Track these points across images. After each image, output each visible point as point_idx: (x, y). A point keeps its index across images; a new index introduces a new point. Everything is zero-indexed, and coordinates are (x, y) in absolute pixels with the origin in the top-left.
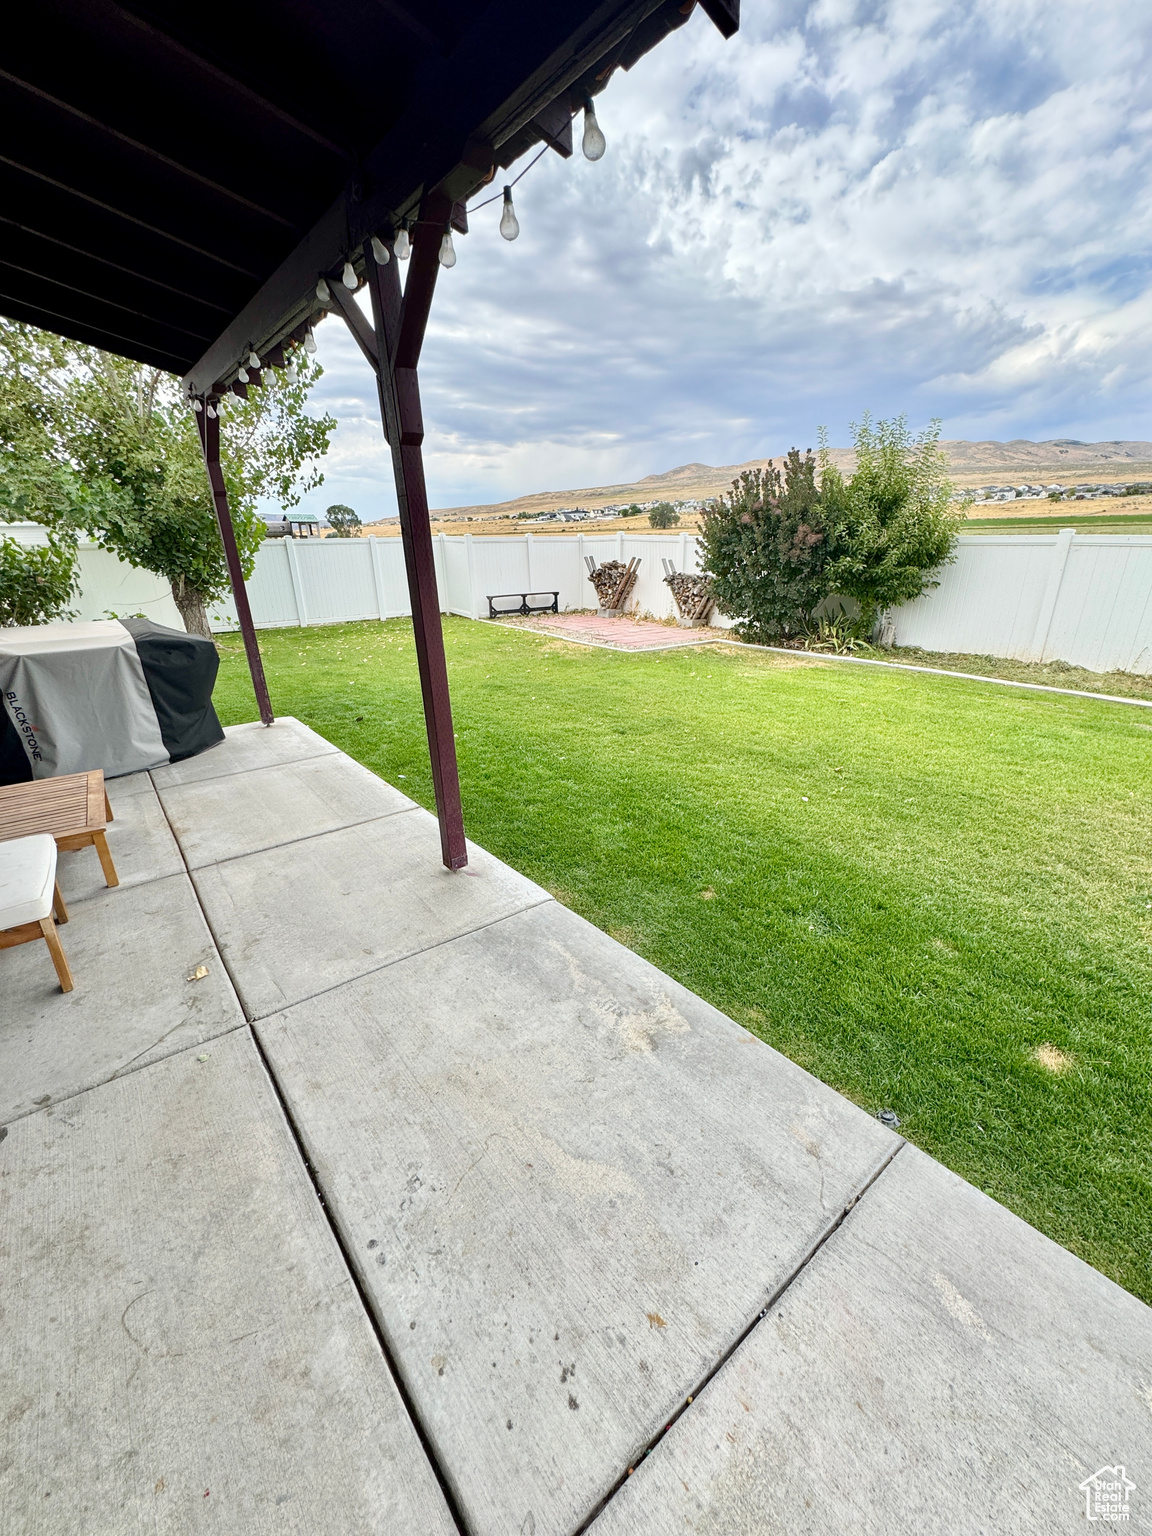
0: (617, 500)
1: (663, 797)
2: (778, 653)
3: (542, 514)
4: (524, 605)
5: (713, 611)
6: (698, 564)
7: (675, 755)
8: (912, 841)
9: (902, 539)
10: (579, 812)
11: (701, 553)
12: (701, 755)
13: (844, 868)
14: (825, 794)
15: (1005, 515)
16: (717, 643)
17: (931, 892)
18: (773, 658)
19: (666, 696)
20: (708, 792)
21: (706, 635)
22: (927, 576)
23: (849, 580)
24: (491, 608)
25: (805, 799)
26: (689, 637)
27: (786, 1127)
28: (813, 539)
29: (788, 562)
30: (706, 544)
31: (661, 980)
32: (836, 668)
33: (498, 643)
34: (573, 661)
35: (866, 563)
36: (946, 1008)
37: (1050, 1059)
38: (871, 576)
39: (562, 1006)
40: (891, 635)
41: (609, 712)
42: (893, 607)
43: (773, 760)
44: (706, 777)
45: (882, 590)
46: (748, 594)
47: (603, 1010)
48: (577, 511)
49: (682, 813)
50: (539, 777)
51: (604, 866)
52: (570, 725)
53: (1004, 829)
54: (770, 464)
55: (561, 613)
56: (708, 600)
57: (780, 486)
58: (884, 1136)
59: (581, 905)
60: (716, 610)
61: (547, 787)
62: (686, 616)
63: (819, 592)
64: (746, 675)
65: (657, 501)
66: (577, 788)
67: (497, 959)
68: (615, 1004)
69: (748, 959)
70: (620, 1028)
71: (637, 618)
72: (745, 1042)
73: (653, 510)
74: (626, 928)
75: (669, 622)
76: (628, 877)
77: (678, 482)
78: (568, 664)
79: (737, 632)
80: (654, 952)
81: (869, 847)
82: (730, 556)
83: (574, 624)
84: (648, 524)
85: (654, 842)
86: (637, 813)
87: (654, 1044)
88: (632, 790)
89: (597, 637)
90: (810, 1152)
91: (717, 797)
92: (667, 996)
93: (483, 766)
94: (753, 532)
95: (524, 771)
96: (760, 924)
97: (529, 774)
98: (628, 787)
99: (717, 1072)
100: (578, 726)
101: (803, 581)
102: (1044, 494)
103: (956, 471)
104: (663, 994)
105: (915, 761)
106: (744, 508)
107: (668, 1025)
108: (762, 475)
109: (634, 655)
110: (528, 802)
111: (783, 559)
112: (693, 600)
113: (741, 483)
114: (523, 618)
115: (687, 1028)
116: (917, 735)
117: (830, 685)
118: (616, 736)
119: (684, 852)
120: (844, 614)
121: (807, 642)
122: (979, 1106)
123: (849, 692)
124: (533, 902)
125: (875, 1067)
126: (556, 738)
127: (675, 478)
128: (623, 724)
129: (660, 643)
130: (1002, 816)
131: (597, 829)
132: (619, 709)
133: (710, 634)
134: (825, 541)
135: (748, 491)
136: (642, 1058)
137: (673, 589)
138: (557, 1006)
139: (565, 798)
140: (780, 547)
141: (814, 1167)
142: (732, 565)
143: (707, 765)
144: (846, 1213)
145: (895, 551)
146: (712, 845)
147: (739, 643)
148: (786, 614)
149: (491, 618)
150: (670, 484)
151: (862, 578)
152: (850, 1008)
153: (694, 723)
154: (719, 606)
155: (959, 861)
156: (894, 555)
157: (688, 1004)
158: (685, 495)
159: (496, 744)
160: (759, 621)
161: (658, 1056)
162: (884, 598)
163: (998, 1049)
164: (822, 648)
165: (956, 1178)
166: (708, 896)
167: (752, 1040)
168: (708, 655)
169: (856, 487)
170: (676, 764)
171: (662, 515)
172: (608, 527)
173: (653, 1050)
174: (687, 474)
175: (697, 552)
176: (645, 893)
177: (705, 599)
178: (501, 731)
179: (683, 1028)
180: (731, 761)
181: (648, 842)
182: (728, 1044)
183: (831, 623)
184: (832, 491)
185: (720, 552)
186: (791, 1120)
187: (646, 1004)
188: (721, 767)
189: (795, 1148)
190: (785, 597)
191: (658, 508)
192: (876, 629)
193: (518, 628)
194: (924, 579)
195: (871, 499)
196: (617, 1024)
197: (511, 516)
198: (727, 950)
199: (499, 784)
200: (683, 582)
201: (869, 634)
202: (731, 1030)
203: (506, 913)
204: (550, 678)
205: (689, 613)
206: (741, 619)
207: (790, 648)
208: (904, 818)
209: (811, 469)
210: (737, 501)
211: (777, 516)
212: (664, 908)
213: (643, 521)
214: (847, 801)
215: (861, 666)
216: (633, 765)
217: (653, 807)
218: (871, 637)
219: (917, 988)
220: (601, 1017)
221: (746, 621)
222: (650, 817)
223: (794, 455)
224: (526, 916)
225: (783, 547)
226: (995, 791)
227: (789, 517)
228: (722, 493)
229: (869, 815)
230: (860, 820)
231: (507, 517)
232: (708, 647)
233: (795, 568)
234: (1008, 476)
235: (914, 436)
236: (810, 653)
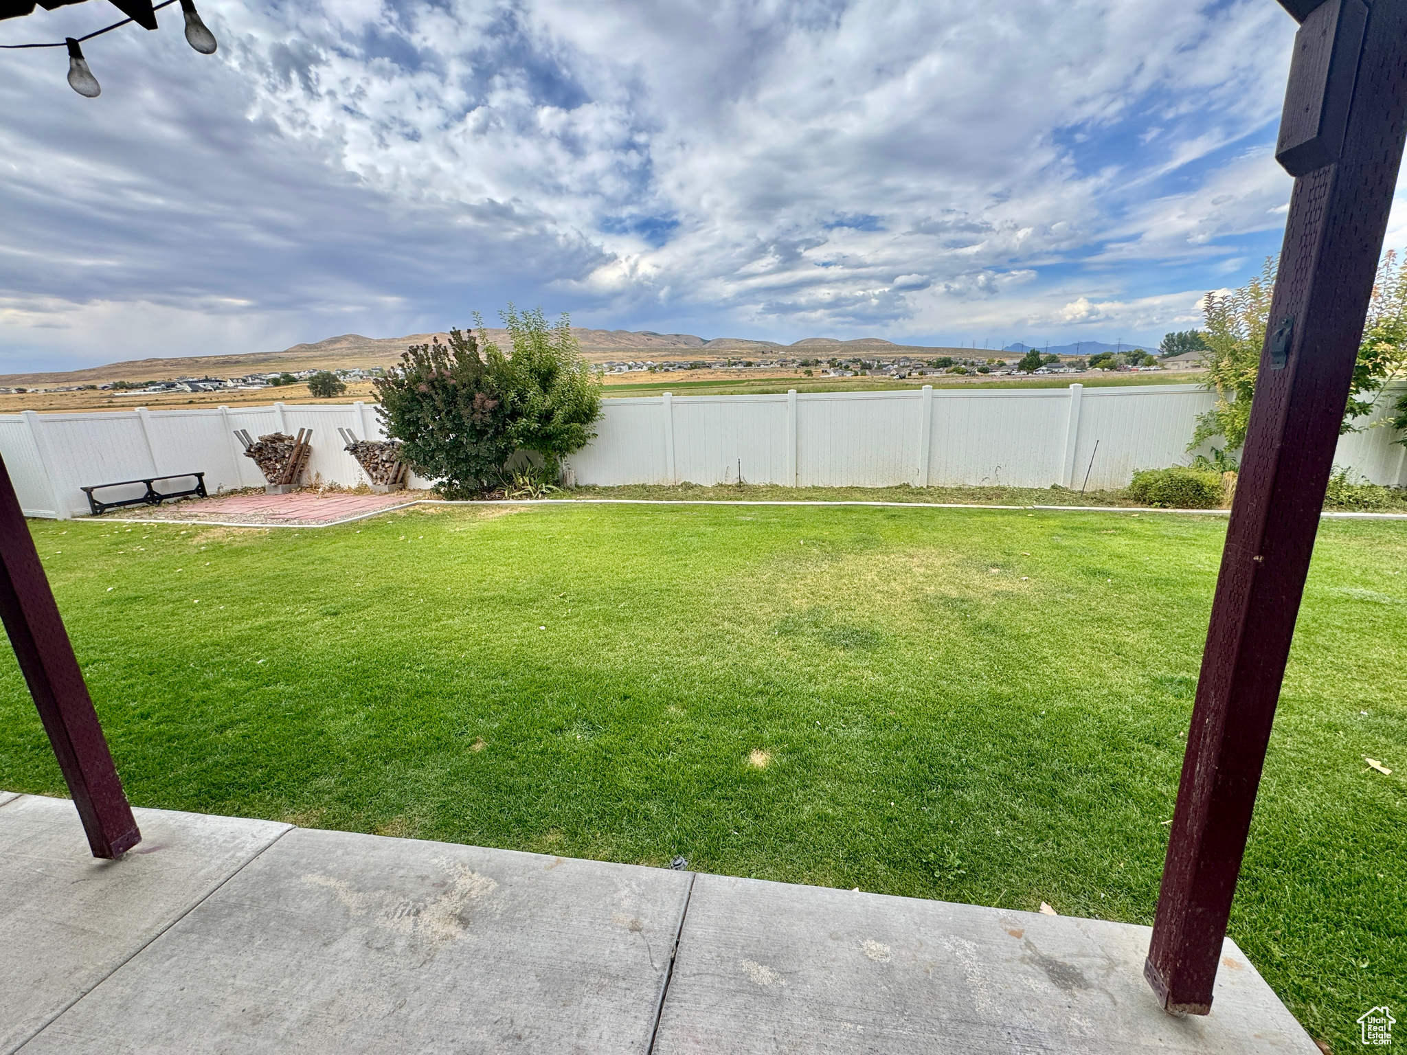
0: (262, 368)
1: (403, 667)
2: (483, 505)
3: (153, 383)
4: (151, 492)
5: (408, 474)
6: (381, 432)
7: (405, 621)
8: (633, 637)
9: (562, 403)
10: (302, 716)
11: (383, 421)
12: (433, 614)
13: (590, 676)
14: (558, 618)
15: (625, 382)
16: (420, 504)
17: (656, 671)
18: (480, 510)
19: (378, 565)
20: (451, 648)
21: (407, 498)
22: (588, 429)
23: (529, 437)
24: (92, 501)
25: (543, 628)
26: (385, 503)
27: (608, 922)
28: (490, 404)
29: (473, 425)
30: (386, 412)
31: (453, 852)
32: (537, 511)
33: (116, 544)
34: (246, 548)
35: (539, 422)
36: (691, 755)
37: (759, 759)
38: (546, 433)
39: (341, 944)
40: (572, 477)
41: (311, 595)
42: (569, 455)
43: (506, 601)
44: (444, 634)
45: (557, 443)
46: (440, 457)
47: (395, 919)
48: (207, 380)
49: (429, 677)
50: (231, 693)
51: (353, 763)
52: (261, 621)
53: (688, 607)
54: (435, 340)
55: (213, 496)
56: (400, 464)
57: (449, 360)
58: (678, 878)
59: (334, 818)
60: (411, 474)
61: (245, 701)
62: (379, 482)
63: (506, 449)
64: (457, 529)
65: (314, 370)
66: (291, 689)
67: (226, 939)
68: (407, 905)
69: (534, 789)
70: (421, 927)
71: (321, 490)
72: (552, 867)
73: (311, 379)
74: (397, 819)
75: (361, 490)
76: (386, 763)
77: (336, 352)
78: (238, 553)
79: (438, 492)
80: (437, 828)
81: (603, 653)
82: (415, 422)
83: (234, 507)
84: (308, 393)
85: (406, 716)
86: (377, 692)
87: (463, 921)
88: (364, 671)
89: (273, 517)
90: (633, 930)
91: (461, 649)
92: (463, 866)
93: (132, 704)
94: (433, 400)
95: (206, 692)
96: (535, 752)
97: (216, 692)
98: (360, 669)
99: (534, 910)
100: (273, 619)
101: (491, 440)
102: (645, 368)
103: (585, 350)
104: (459, 865)
105: (617, 574)
106: (419, 379)
107: (473, 894)
108: (430, 350)
109: (327, 529)
110: (222, 728)
111: (468, 423)
112: (383, 466)
113: (411, 356)
114: (151, 509)
115: (494, 885)
116: (613, 553)
117: (536, 525)
118: (328, 620)
119: (442, 715)
120: (532, 465)
121: (506, 493)
122: (731, 817)
123: (552, 529)
124: (265, 843)
125: (658, 828)
126: (243, 640)
127: (331, 347)
128: (333, 605)
129: (356, 513)
130: (683, 599)
131: (333, 727)
132: (323, 590)
133: (410, 496)
134: (501, 406)
135: (420, 362)
136: (455, 944)
137: (358, 458)
138: (333, 948)
139: (278, 706)
140: (462, 412)
141: (640, 941)
142: (418, 430)
143: (442, 623)
144: (673, 961)
145: (559, 411)
146: (469, 697)
147: (442, 502)
148: (481, 470)
149: (95, 514)
150: (326, 353)
151: (539, 434)
152: (628, 790)
153: (417, 586)
154: (414, 469)
155: (667, 641)
156: (559, 416)
157: (488, 861)
158: (347, 364)
159: (148, 670)
160: (457, 479)
161: (471, 931)
162: (560, 449)
163: (729, 769)
164: (521, 495)
165: (733, 879)
166: (478, 747)
167: (558, 862)
168: (413, 517)
169: (516, 362)
170: (408, 630)
171: (323, 383)
172: (256, 397)
173: (465, 928)
174: (345, 344)
175: (378, 420)
176: (410, 772)
177: (396, 465)
178: (154, 653)
179: (490, 889)
180: (465, 612)
181: (399, 719)
182: (538, 879)
183: (523, 474)
184: (497, 365)
185: (403, 418)
186: (611, 913)
187: (444, 886)
188: (457, 620)
189: (620, 934)
190: (477, 456)
191: (317, 377)
192: (560, 474)
193: (146, 521)
194: (586, 432)
195: (531, 371)
196: (416, 925)
197: (99, 386)
198: (511, 790)
199: (169, 720)
200: (368, 449)
201: (556, 478)
202: (536, 864)
203: (226, 875)
204: (215, 574)
205: (382, 479)
206: (439, 479)
207: (492, 499)
208: (622, 621)
209: (475, 346)
210: (411, 372)
211: (454, 385)
212: (436, 779)
213: (303, 390)
214: (576, 620)
215: (556, 506)
216: (358, 645)
217: (395, 680)
218: (558, 481)
219: (669, 749)
220: (395, 928)
221: (445, 480)
222: (393, 692)
223: (456, 334)
224: (257, 865)
225: (465, 412)
226: (675, 582)
227: (464, 386)
228: (393, 365)
229: (597, 626)
230: (590, 632)
231: (93, 388)
232: (411, 509)
233: (480, 430)
234: (620, 354)
235: (552, 322)
236: (511, 501)
